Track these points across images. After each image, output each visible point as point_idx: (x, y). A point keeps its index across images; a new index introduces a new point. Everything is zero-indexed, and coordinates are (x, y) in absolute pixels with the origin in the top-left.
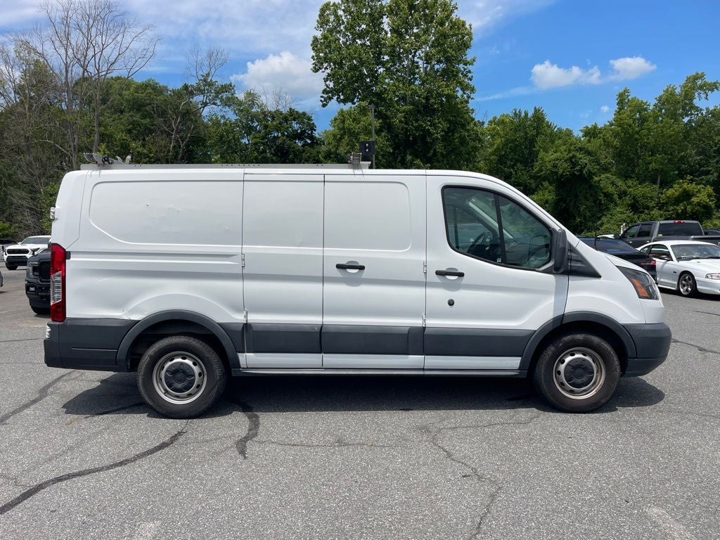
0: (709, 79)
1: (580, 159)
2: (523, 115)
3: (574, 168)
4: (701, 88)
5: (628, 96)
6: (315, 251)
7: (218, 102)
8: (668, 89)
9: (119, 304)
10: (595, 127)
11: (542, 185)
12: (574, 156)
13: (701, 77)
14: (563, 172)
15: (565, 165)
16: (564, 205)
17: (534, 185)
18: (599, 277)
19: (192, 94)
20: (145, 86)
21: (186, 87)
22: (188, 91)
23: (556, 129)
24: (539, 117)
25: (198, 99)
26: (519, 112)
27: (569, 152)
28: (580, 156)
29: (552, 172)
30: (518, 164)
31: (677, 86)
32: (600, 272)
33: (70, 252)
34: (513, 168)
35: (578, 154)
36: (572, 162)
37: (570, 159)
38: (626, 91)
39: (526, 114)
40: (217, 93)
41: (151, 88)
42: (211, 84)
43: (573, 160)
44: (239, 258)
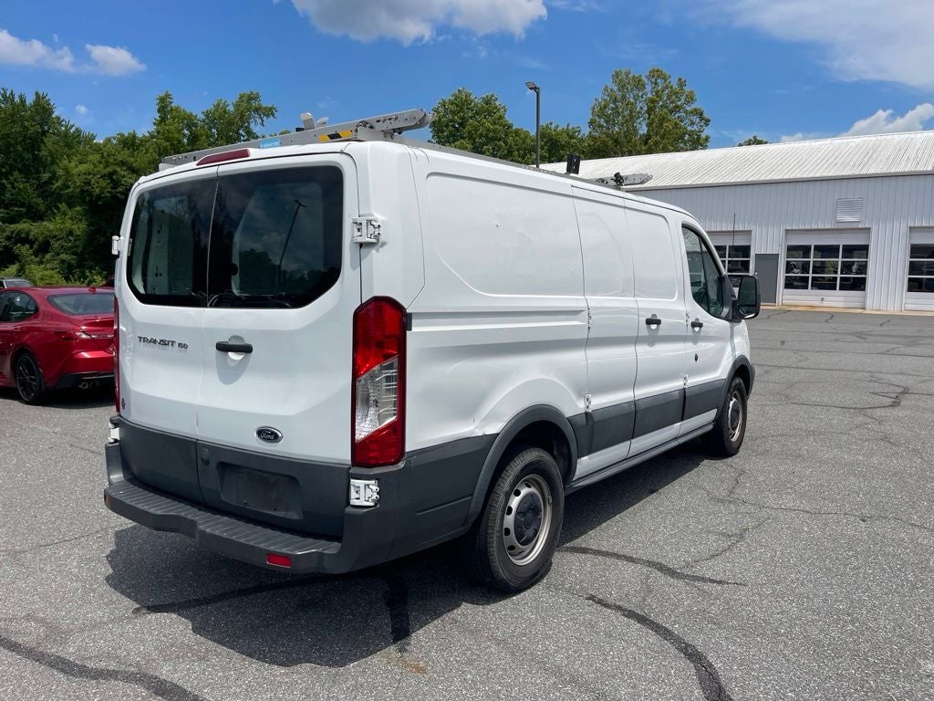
0: (265, 103)
1: (124, 177)
2: (17, 99)
3: (116, 188)
4: (257, 110)
5: (171, 103)
6: (627, 302)
8: (218, 105)
9: (468, 409)
10: (134, 136)
11: (58, 209)
12: (115, 172)
13: (256, 98)
14: (102, 193)
15: (103, 183)
16: (103, 239)
17: (42, 207)
23: (73, 129)
24: (42, 109)
26: (12, 94)
27: (107, 165)
28: (123, 173)
29: (82, 191)
30: (16, 173)
31: (229, 102)
33: (411, 314)
34: (7, 179)
35: (118, 169)
36: (112, 180)
37: (110, 175)
38: (168, 96)
39: (23, 101)
43: (114, 177)
44: (585, 313)
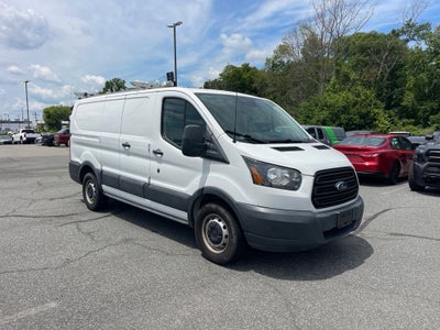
7: (416, 37)
18: (228, 163)
19: (398, 35)
20: (369, 35)
21: (394, 32)
22: (395, 34)
25: (403, 37)
32: (230, 160)
40: (417, 31)
41: (373, 36)
42: (413, 25)
